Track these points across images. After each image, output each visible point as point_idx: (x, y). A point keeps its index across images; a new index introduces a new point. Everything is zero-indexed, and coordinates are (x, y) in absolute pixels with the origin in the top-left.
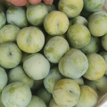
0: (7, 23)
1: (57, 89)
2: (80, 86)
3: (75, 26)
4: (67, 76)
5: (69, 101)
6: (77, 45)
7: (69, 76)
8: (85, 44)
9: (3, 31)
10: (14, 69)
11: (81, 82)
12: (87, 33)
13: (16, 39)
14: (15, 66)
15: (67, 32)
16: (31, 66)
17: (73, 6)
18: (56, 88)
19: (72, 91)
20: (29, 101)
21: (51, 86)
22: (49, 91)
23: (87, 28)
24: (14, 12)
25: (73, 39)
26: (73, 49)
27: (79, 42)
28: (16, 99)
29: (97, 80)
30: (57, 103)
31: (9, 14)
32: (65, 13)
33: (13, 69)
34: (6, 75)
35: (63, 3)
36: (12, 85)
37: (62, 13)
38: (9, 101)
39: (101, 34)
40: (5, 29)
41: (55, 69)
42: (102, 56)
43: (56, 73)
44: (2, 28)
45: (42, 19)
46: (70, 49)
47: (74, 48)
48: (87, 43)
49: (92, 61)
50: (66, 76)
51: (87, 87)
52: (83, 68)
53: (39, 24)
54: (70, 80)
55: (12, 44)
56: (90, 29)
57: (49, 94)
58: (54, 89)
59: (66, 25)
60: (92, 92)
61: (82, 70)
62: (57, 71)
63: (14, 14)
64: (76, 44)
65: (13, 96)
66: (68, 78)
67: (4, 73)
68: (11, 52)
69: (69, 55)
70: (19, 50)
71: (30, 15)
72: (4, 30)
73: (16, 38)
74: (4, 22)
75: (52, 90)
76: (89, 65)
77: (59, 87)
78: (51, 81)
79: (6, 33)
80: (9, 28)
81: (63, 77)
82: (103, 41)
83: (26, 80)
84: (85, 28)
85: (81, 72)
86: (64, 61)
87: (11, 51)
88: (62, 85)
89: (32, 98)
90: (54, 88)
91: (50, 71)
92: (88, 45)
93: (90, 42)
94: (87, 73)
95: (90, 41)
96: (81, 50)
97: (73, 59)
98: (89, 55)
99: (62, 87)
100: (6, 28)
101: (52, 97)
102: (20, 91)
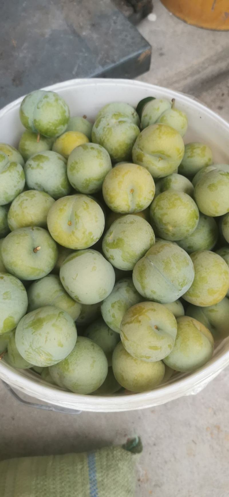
0: (27, 188)
1: (129, 323)
2: (177, 317)
3: (166, 194)
4: (151, 297)
5: (155, 348)
6: (170, 234)
7: (155, 297)
8: (188, 231)
9: (19, 202)
10: (42, 280)
11: (179, 309)
12: (192, 209)
13: (46, 219)
14: (44, 274)
15: (149, 207)
16: (77, 274)
17: (163, 154)
18: (129, 320)
19: (160, 326)
20: (72, 347)
21: (116, 316)
22: (111, 327)
23: (192, 200)
24: (41, 164)
25: (164, 222)
26: (163, 242)
27: (174, 226)
28: (46, 341)
29: (211, 306)
30: (129, 351)
31: (32, 168)
32: (147, 168)
33: (39, 282)
34: (25, 293)
35: (143, 147)
36: (37, 314)
37: (142, 168)
38: (31, 346)
39: (220, 212)
40: (24, 200)
41: (126, 281)
42: (222, 256)
43: (126, 290)
44: (18, 198)
45: (99, 180)
46: (156, 242)
47: (164, 239)
48: (191, 230)
49: (202, 267)
50: (148, 297)
51: (192, 321)
52: (184, 280)
53: (93, 189)
54: (155, 305)
55: (38, 229)
56: (197, 200)
57: (112, 334)
58: (124, 323)
59: (150, 193)
60: (200, 331)
61: (182, 285)
62: (128, 286)
63: (42, 168)
64: (168, 230)
65: (40, 334)
66: (153, 300)
67: (22, 290)
68: (36, 247)
69: (155, 254)
70: (51, 242)
71: (75, 171)
72: (22, 202)
73: (46, 217)
74: (21, 185)
75: (119, 325)
76: (195, 274)
77: (133, 319)
78: (116, 306)
79: (26, 207)
80: (32, 198)
81: (142, 299)
82: (223, 226)
83: (64, 304)
84: (187, 199)
85: (180, 288)
86: (144, 265)
87: (36, 244)
88: (140, 315)
89: (77, 342)
90: (122, 321)
91: (114, 286)
92: (193, 235)
93: (197, 228)
94: (191, 290)
95: (198, 226)
96: (179, 243)
97: (163, 262)
98: (195, 255)
99: (140, 318)
100: (25, 198)
101: (118, 339)
102: (54, 325)
